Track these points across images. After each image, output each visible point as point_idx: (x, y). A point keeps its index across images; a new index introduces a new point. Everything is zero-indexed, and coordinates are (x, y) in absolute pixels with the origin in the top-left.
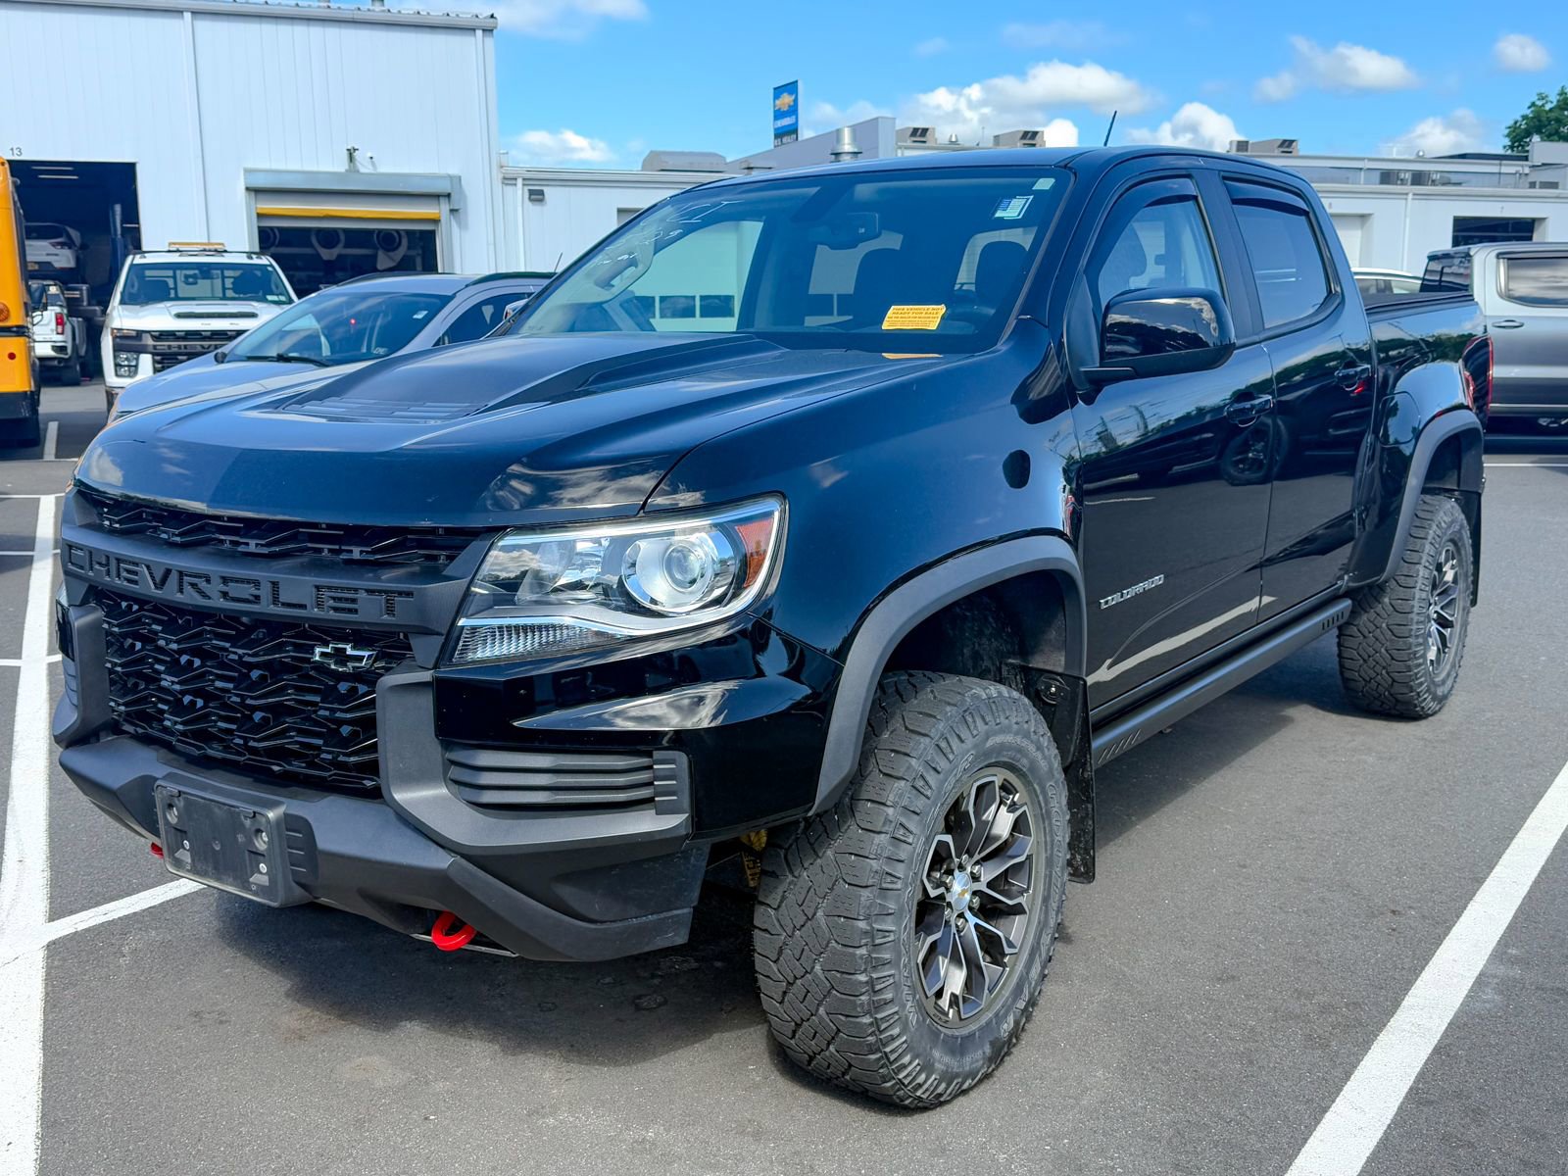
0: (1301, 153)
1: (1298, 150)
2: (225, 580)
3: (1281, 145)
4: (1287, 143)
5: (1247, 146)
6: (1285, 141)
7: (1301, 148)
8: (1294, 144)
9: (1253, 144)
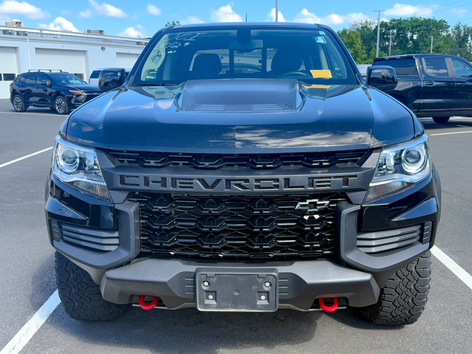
0: (105, 35)
1: (104, 34)
2: (257, 180)
3: (99, 32)
4: (101, 32)
5: (90, 31)
6: (100, 31)
7: (105, 33)
8: (103, 32)
9: (92, 31)
